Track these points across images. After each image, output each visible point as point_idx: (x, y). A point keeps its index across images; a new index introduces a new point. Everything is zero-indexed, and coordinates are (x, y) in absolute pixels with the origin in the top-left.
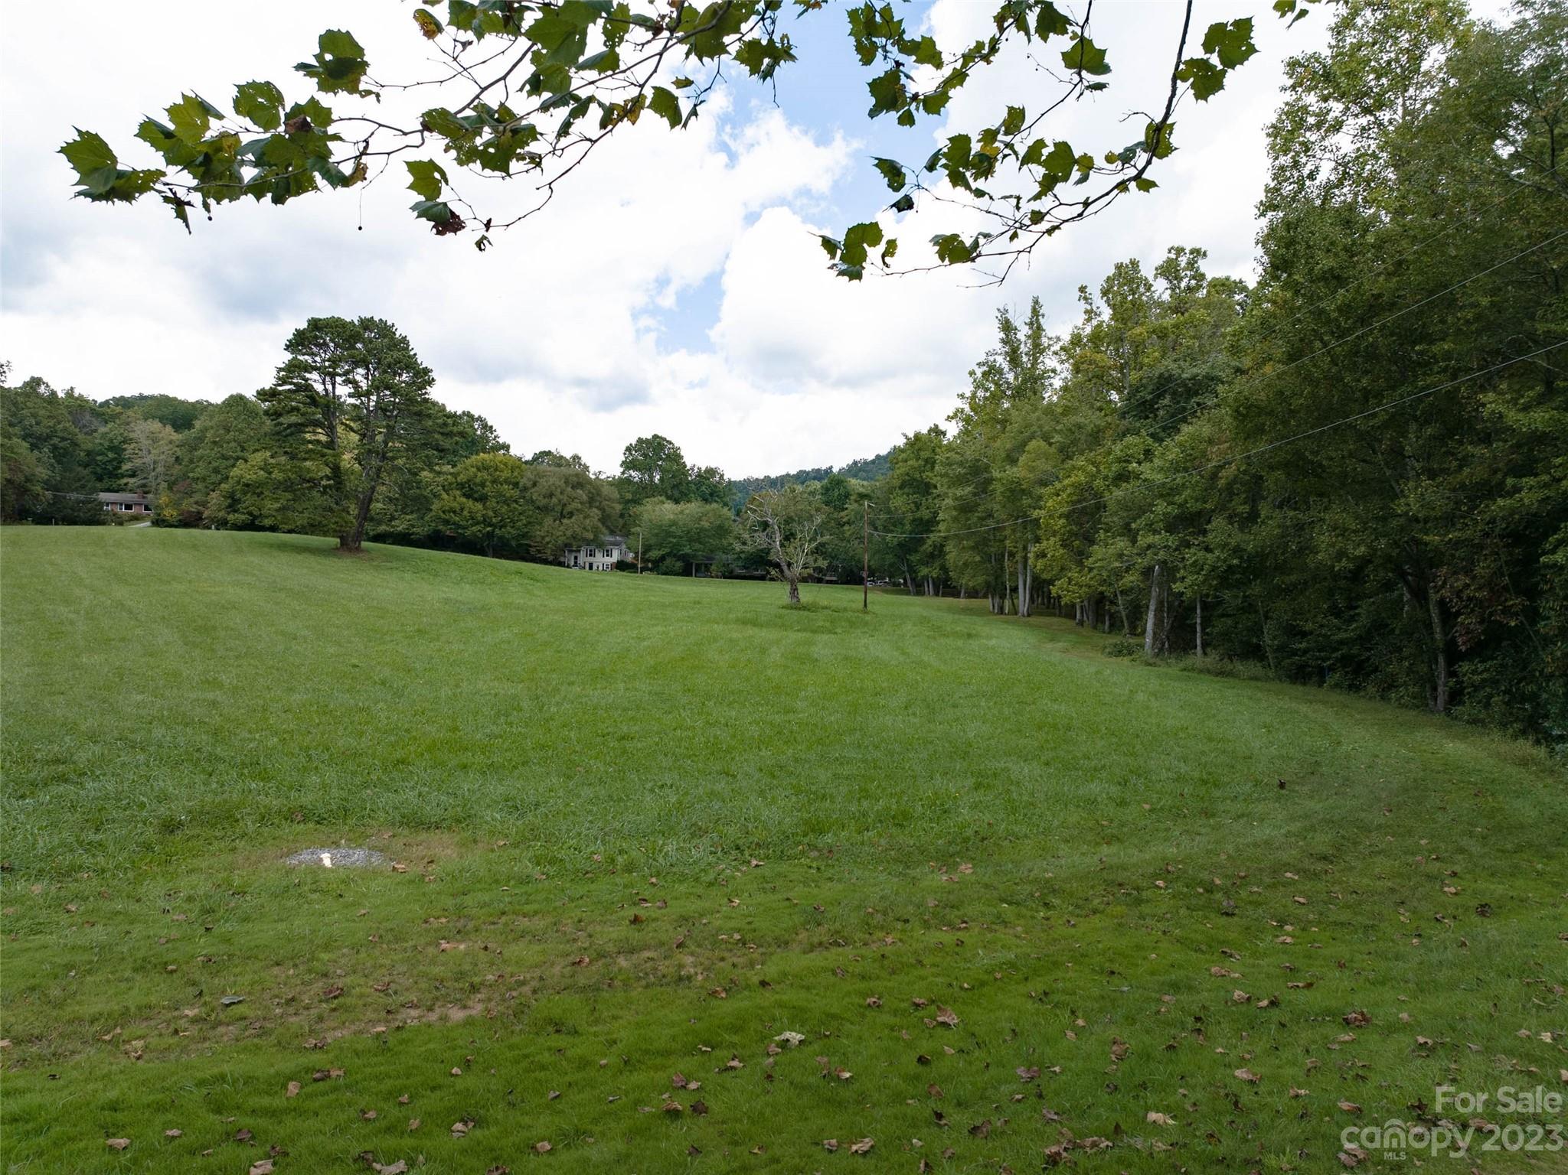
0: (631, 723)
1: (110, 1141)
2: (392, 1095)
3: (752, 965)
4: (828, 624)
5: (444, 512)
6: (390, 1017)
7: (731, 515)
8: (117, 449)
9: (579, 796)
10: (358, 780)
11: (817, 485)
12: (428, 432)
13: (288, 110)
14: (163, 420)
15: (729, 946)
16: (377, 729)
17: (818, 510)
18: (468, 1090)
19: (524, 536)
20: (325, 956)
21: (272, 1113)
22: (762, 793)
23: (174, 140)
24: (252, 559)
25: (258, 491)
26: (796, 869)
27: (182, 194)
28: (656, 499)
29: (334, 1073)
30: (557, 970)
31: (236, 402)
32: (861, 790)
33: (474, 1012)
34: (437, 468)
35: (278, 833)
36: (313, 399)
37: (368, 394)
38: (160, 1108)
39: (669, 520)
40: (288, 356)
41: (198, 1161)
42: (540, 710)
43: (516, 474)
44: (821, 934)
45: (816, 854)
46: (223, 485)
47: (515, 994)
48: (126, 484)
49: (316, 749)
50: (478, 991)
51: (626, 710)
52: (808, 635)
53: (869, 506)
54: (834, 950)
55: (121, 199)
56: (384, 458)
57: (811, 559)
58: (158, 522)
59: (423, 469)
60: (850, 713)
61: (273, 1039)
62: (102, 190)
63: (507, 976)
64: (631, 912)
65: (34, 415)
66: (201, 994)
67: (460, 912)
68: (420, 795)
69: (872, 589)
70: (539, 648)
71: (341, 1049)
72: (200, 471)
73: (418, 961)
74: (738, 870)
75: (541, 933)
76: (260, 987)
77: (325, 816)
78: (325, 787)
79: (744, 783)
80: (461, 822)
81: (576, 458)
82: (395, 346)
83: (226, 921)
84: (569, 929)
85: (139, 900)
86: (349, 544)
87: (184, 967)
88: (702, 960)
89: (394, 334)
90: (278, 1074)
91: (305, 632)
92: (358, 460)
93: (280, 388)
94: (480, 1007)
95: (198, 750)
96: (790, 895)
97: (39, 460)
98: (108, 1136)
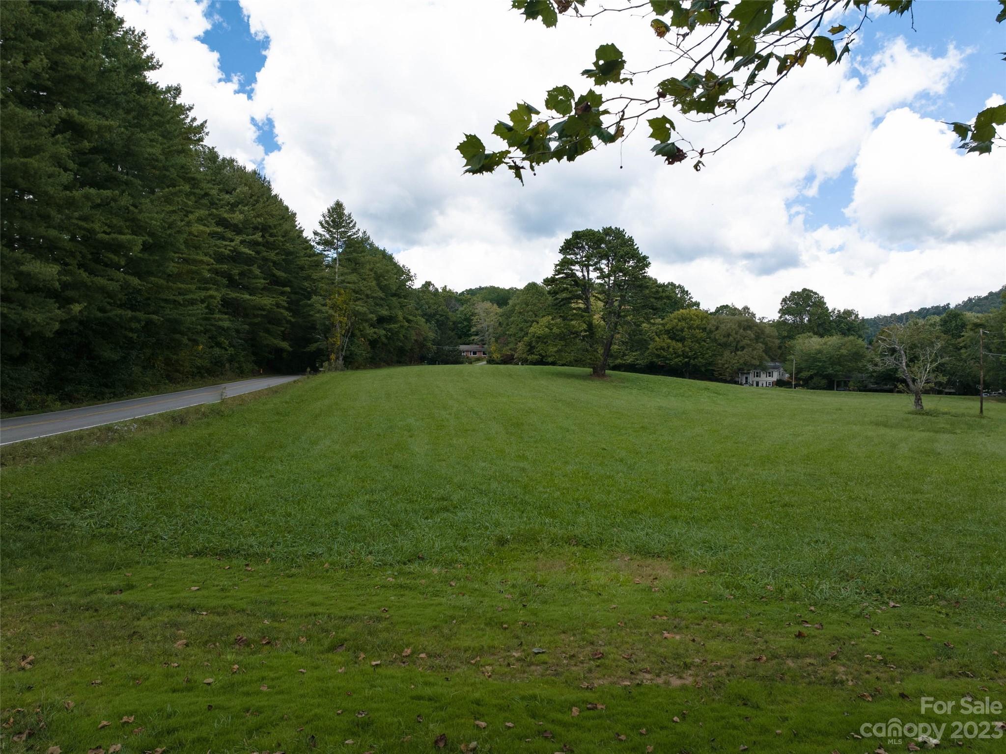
0: (791, 495)
1: (477, 722)
2: (635, 727)
3: (892, 680)
4: (948, 427)
5: (657, 350)
6: (633, 676)
7: (865, 344)
8: (469, 320)
9: (755, 544)
10: (608, 522)
11: (937, 318)
12: (646, 297)
13: (576, 100)
14: (492, 301)
15: (874, 664)
16: (619, 490)
17: (938, 338)
18: (684, 733)
19: (710, 364)
20: (591, 631)
21: (564, 724)
22: (896, 553)
23: (512, 132)
24: (542, 382)
25: (545, 340)
26: (927, 613)
27: (519, 163)
28: (805, 335)
29: (599, 707)
30: (743, 662)
31: (532, 286)
32: (983, 557)
33: (687, 682)
34: (652, 321)
35: (561, 551)
36: (576, 282)
37: (608, 276)
38: (501, 708)
39: (816, 349)
40: (561, 256)
41: (523, 745)
42: (725, 483)
43: (704, 322)
44: (950, 665)
45: (945, 603)
46: (525, 338)
47: (714, 674)
48: (473, 340)
49: (582, 501)
50: (689, 668)
51: (786, 485)
52: (932, 434)
53: (984, 333)
54: (964, 680)
55: (487, 171)
56: (619, 316)
57: (932, 376)
58: (491, 362)
59: (643, 322)
60: (970, 496)
61: (563, 678)
62: (478, 167)
63: (709, 661)
64: (796, 629)
65: (427, 303)
66: (521, 644)
67: (675, 613)
68: (647, 534)
69: (987, 399)
70: (723, 440)
71: (603, 692)
72: (512, 331)
73: (649, 642)
74: (879, 608)
75: (731, 635)
76: (554, 646)
77: (589, 543)
78: (588, 525)
79: (882, 544)
80: (674, 554)
81: (746, 309)
82: (625, 243)
83: (534, 602)
84: (751, 635)
85: (486, 584)
86: (598, 373)
87: (512, 627)
88: (852, 671)
89: (624, 236)
90: (566, 701)
91: (573, 428)
92: (603, 318)
93: (557, 277)
94: (691, 679)
95: (516, 497)
96: (923, 632)
97: (430, 328)
98: (476, 719)
